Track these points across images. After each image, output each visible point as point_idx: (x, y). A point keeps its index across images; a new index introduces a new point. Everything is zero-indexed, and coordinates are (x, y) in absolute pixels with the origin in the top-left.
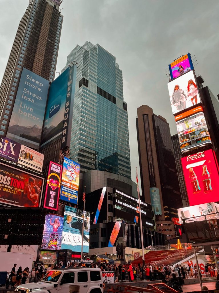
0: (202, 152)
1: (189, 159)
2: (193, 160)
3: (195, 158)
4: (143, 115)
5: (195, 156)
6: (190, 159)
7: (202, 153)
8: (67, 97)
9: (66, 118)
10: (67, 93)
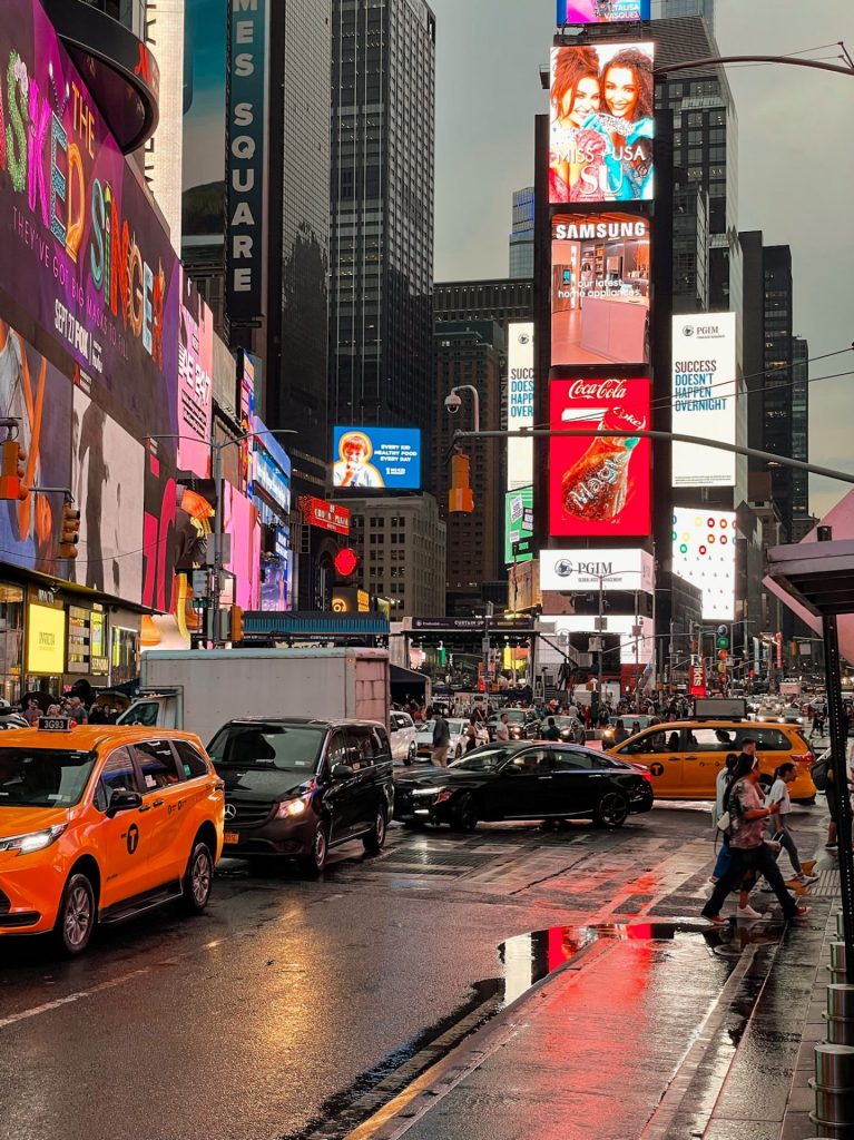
0: (621, 380)
1: (577, 392)
2: (588, 397)
3: (595, 395)
5: (598, 388)
6: (580, 394)
7: (619, 382)
8: (238, 72)
9: (243, 181)
10: (232, 50)
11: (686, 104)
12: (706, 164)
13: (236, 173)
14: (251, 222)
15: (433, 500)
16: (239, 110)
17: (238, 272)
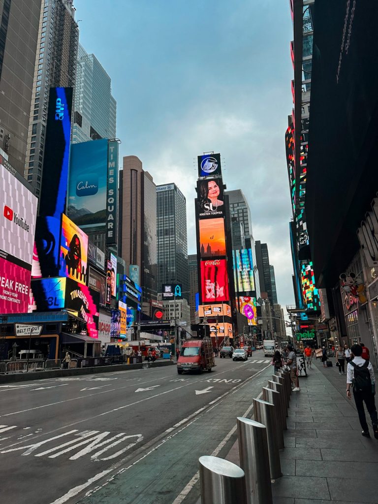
1: (208, 264)
3: (212, 264)
4: (131, 170)
8: (110, 182)
9: (111, 209)
10: (108, 177)
11: (238, 208)
12: (244, 220)
13: (109, 207)
14: (113, 219)
15: (186, 300)
16: (110, 191)
17: (109, 232)
